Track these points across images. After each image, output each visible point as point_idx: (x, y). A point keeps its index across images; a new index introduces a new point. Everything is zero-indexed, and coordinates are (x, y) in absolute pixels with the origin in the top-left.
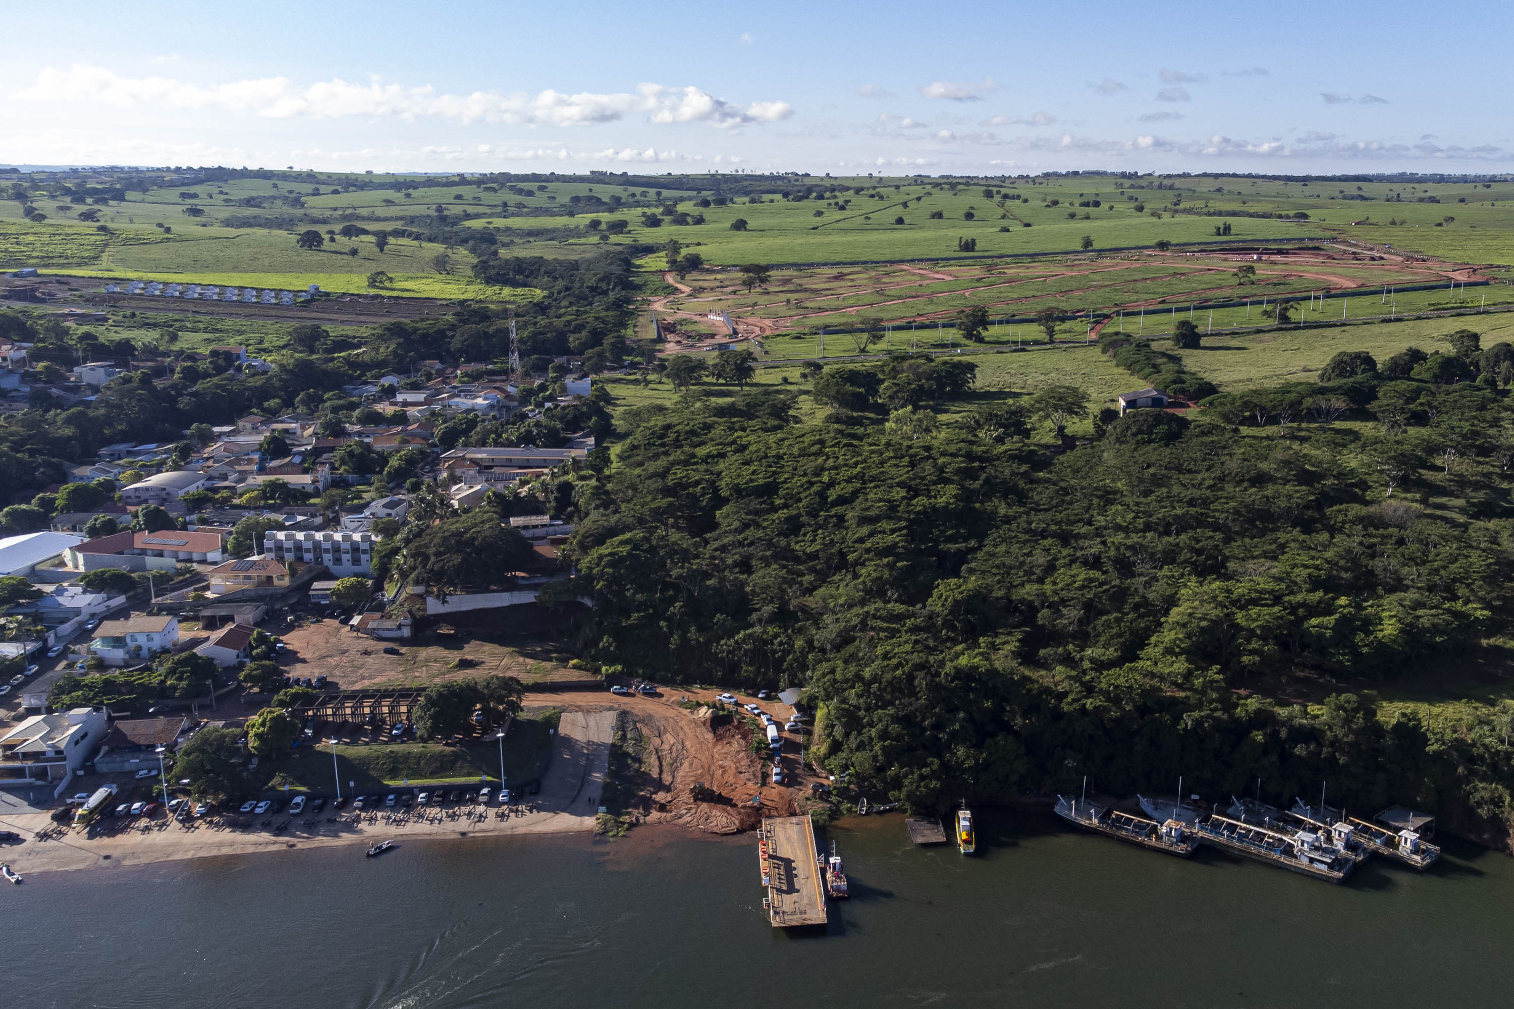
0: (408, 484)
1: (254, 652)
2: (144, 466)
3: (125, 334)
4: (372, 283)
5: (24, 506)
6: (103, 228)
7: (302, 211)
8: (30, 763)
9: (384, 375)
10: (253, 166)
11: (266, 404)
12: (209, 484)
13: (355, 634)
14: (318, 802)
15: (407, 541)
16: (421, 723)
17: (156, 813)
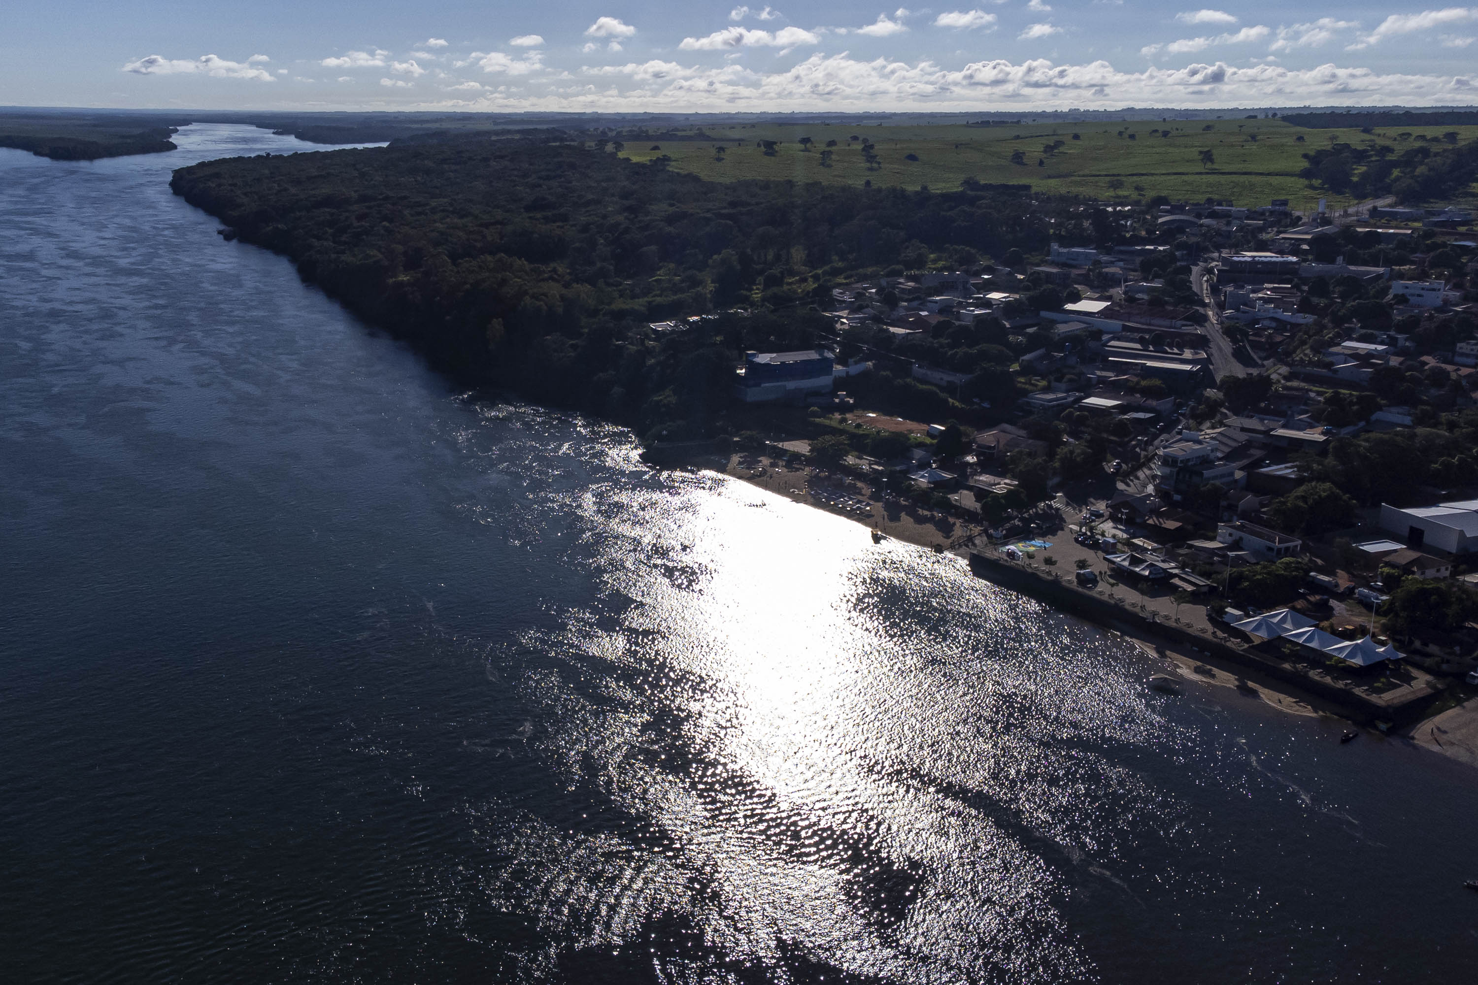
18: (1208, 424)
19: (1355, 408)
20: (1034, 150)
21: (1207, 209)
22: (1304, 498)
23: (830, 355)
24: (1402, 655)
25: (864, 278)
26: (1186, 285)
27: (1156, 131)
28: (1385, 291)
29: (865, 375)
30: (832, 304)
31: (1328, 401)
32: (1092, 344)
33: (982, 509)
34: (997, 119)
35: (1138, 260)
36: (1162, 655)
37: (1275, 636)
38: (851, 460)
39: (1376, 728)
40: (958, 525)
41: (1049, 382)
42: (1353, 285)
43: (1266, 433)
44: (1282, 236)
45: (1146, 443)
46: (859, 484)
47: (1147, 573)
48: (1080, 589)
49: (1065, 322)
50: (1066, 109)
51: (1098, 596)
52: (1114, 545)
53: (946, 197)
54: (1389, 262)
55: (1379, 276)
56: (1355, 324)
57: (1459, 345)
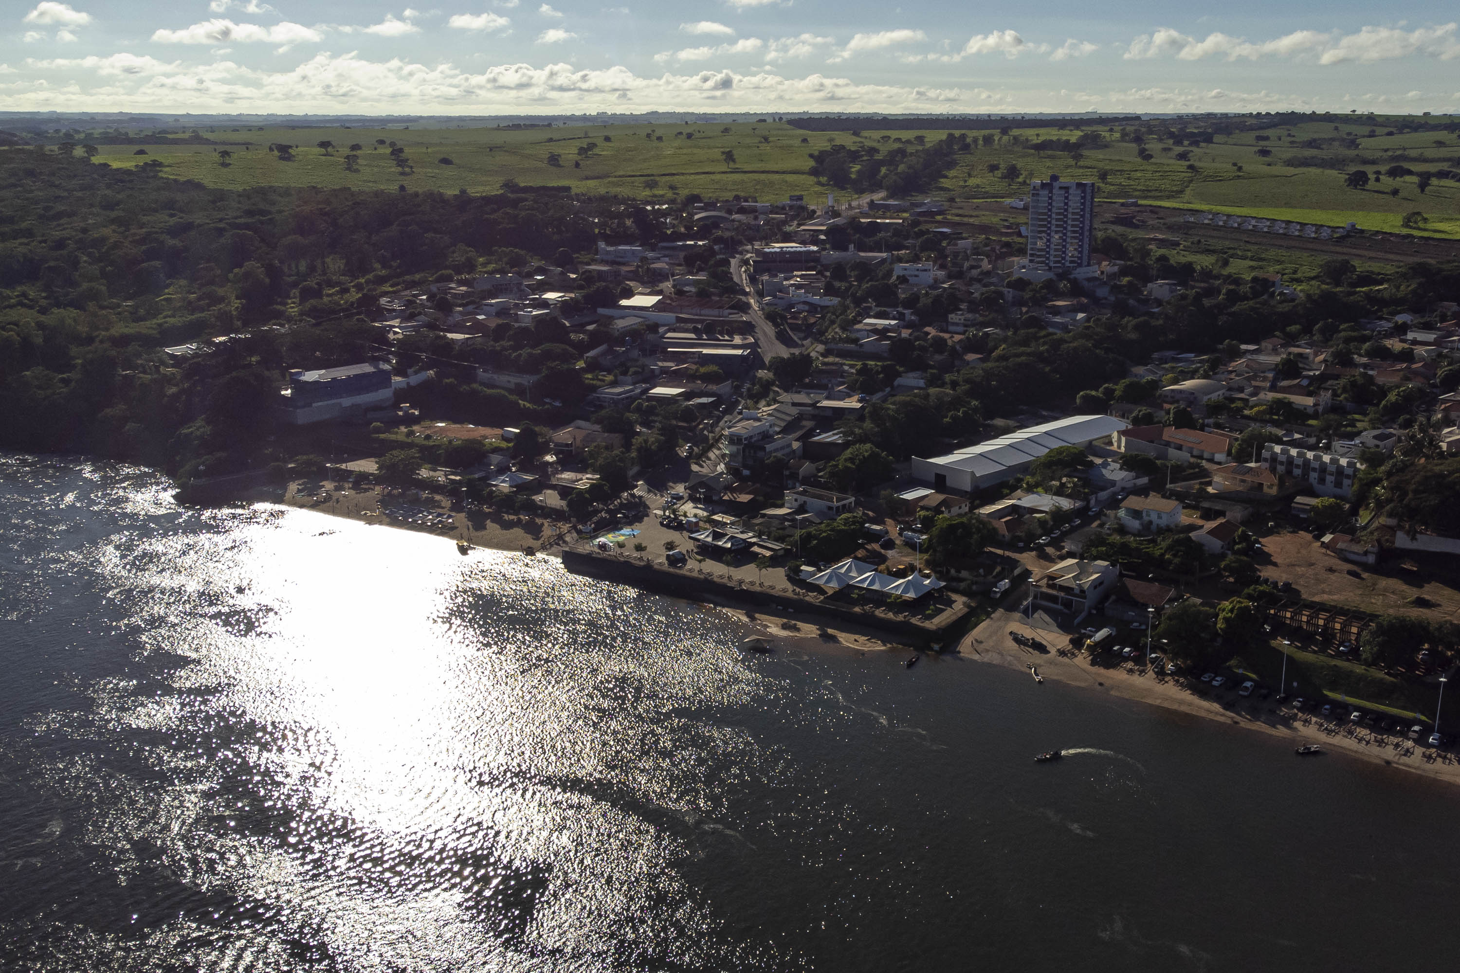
0: (1401, 419)
1: (1237, 547)
2: (1182, 371)
3: (1191, 258)
4: (1406, 225)
5: (1093, 393)
6: (1191, 167)
7: (1356, 152)
8: (1062, 594)
9: (1399, 313)
10: (1321, 110)
11: (1288, 329)
12: (1228, 394)
13: (1324, 550)
14: (1264, 691)
15: (1389, 474)
16: (1368, 647)
17: (1139, 660)
18: (763, 402)
19: (881, 376)
20: (569, 152)
21: (737, 205)
22: (851, 460)
23: (387, 367)
24: (943, 584)
25: (413, 285)
26: (727, 276)
27: (681, 133)
28: (889, 273)
29: (427, 384)
30: (381, 314)
31: (859, 372)
32: (650, 337)
33: (568, 505)
34: (528, 123)
35: (682, 255)
36: (753, 619)
37: (844, 585)
38: (424, 473)
39: (932, 649)
40: (546, 524)
41: (615, 376)
42: (865, 270)
43: (814, 405)
44: (802, 228)
45: (712, 425)
46: (438, 497)
47: (729, 545)
48: (672, 570)
49: (623, 318)
50: (594, 113)
51: (688, 574)
52: (697, 523)
53: (487, 200)
54: (889, 248)
55: (884, 261)
56: (871, 303)
57: (950, 316)
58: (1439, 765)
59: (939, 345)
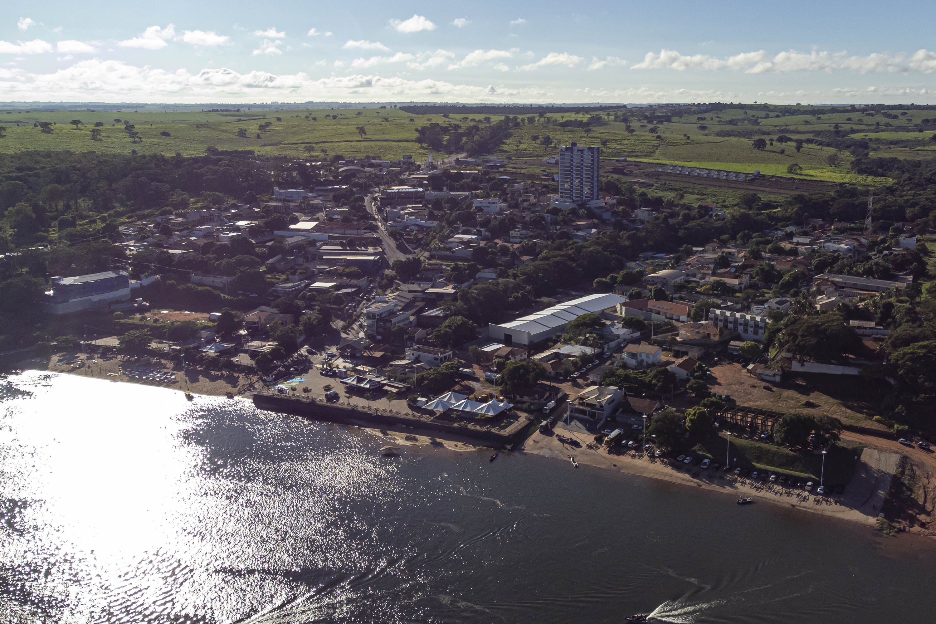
0: (792, 291)
1: (696, 374)
2: (658, 265)
3: (660, 194)
4: (790, 171)
5: (604, 279)
6: (659, 137)
7: (757, 127)
8: (589, 409)
9: (788, 226)
10: (736, 102)
11: (721, 237)
12: (686, 278)
13: (749, 374)
14: (716, 465)
15: (786, 326)
16: (778, 434)
17: (639, 449)
18: (389, 291)
19: (467, 272)
20: (253, 128)
21: (368, 162)
22: (450, 327)
23: (125, 273)
24: (512, 405)
25: (143, 217)
26: (362, 209)
27: (329, 116)
28: (470, 206)
29: (155, 284)
30: (120, 237)
31: (453, 269)
32: (311, 249)
33: (256, 363)
34: (223, 108)
35: (331, 194)
36: (385, 434)
37: (446, 409)
38: (154, 345)
39: (506, 449)
40: (241, 377)
41: (287, 276)
42: (454, 203)
43: (423, 292)
44: (412, 176)
45: (355, 307)
46: (164, 361)
47: (368, 386)
48: (329, 404)
49: (292, 237)
50: (269, 102)
51: (340, 406)
52: (346, 372)
53: (195, 160)
54: (470, 189)
55: (467, 197)
56: (459, 224)
57: (511, 232)
58: (824, 505)
59: (504, 251)
